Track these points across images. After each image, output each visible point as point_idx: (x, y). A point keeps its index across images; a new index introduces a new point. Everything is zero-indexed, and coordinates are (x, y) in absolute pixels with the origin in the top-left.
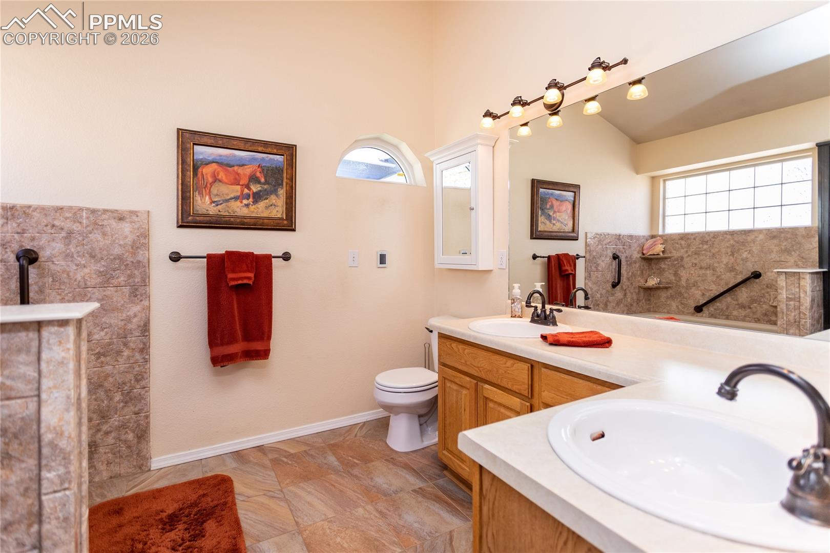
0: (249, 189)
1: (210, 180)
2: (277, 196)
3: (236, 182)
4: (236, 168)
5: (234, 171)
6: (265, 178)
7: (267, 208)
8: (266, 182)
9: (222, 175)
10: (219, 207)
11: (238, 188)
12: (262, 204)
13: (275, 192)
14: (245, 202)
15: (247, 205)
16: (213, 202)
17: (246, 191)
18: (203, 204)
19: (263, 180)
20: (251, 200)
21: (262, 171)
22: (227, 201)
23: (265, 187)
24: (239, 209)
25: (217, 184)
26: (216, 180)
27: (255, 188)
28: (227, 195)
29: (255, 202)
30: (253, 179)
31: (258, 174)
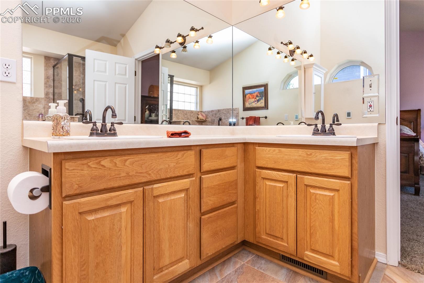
0: (256, 99)
1: (248, 98)
2: (263, 100)
3: (253, 98)
4: (253, 94)
5: (253, 95)
6: (260, 95)
7: (260, 104)
8: (260, 96)
9: (250, 97)
10: (250, 105)
11: (254, 99)
12: (259, 103)
13: (262, 99)
14: (255, 103)
15: (256, 104)
16: (249, 104)
17: (256, 100)
18: (247, 105)
19: (259, 96)
20: (257, 102)
21: (259, 94)
22: (252, 103)
23: (260, 98)
24: (254, 105)
25: (250, 99)
26: (249, 98)
27: (258, 98)
28: (252, 101)
29: (258, 102)
30: (257, 96)
31: (258, 94)
